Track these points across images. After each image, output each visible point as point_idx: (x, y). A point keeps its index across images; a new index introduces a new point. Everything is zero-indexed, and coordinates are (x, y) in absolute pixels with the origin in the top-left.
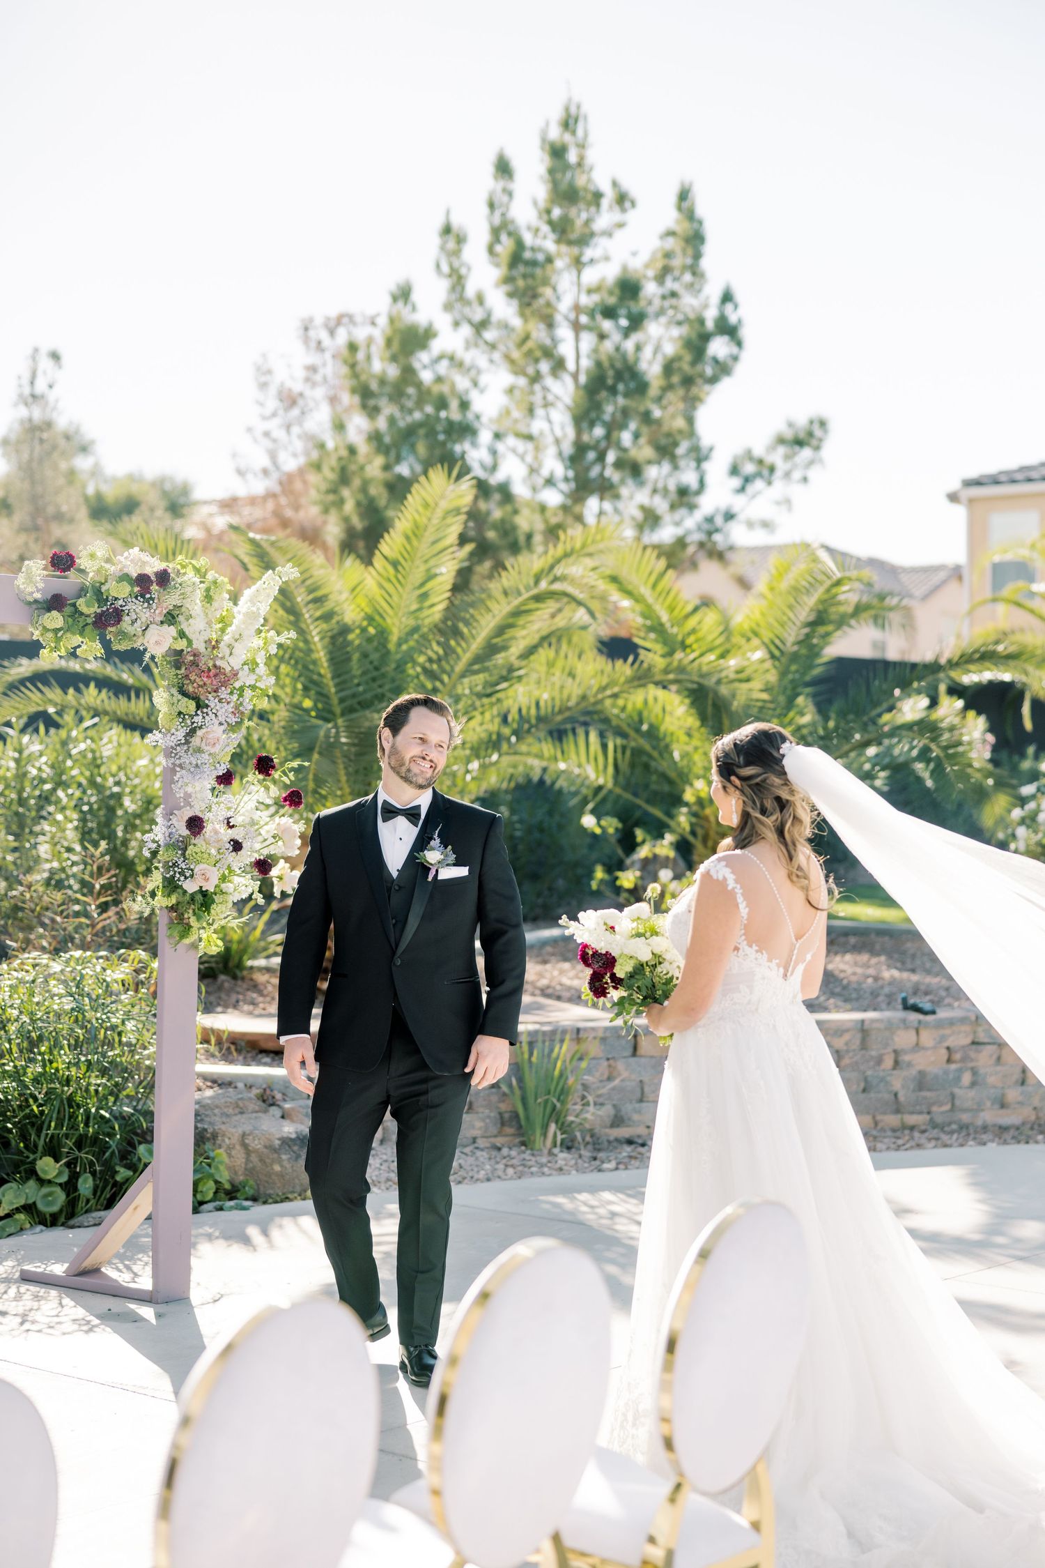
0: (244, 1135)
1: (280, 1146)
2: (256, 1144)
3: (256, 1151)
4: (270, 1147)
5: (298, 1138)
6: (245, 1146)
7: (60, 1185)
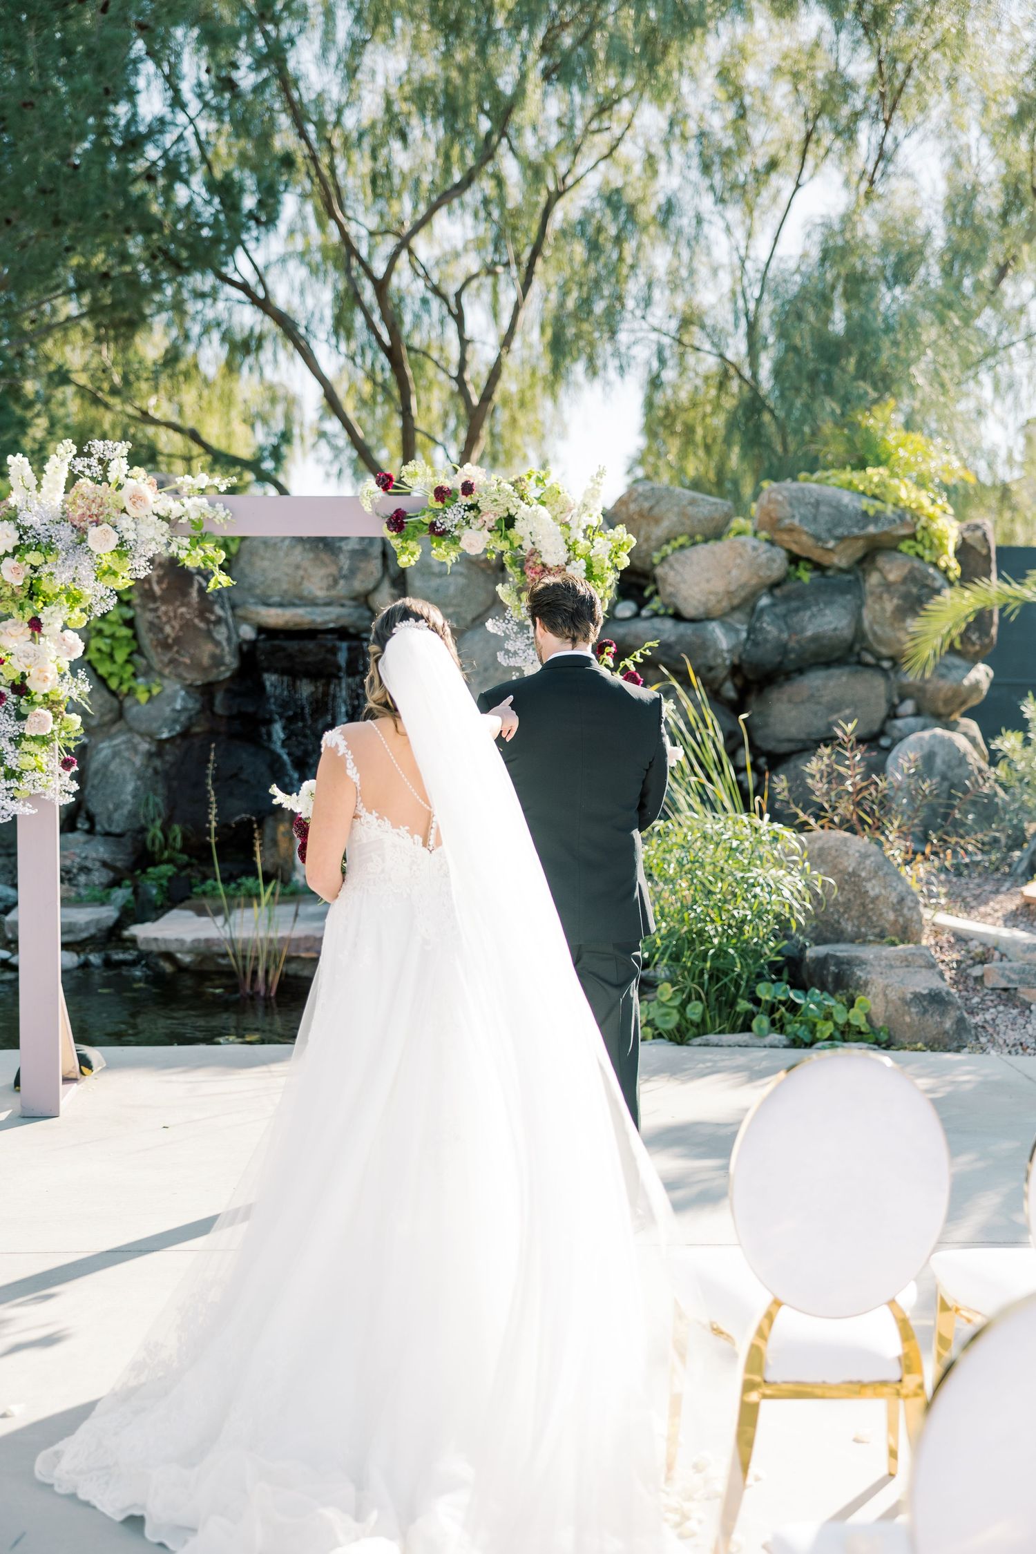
0: (887, 986)
1: (912, 1000)
2: (893, 996)
3: (893, 1001)
4: (903, 1000)
5: (929, 994)
6: (885, 995)
7: (674, 1007)
